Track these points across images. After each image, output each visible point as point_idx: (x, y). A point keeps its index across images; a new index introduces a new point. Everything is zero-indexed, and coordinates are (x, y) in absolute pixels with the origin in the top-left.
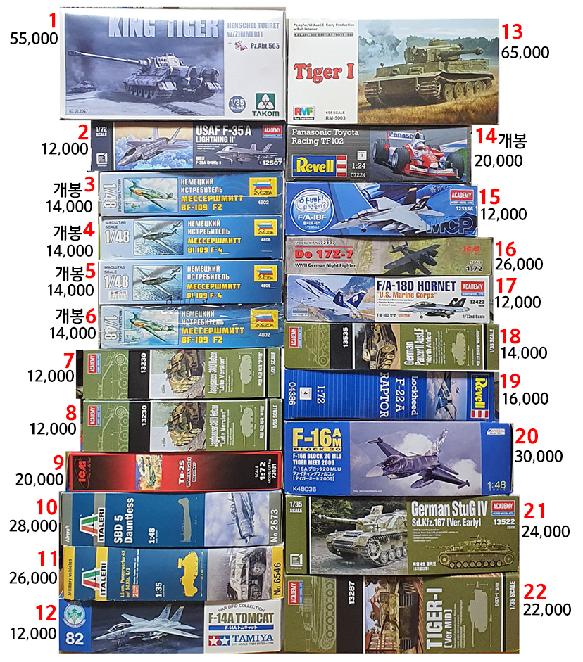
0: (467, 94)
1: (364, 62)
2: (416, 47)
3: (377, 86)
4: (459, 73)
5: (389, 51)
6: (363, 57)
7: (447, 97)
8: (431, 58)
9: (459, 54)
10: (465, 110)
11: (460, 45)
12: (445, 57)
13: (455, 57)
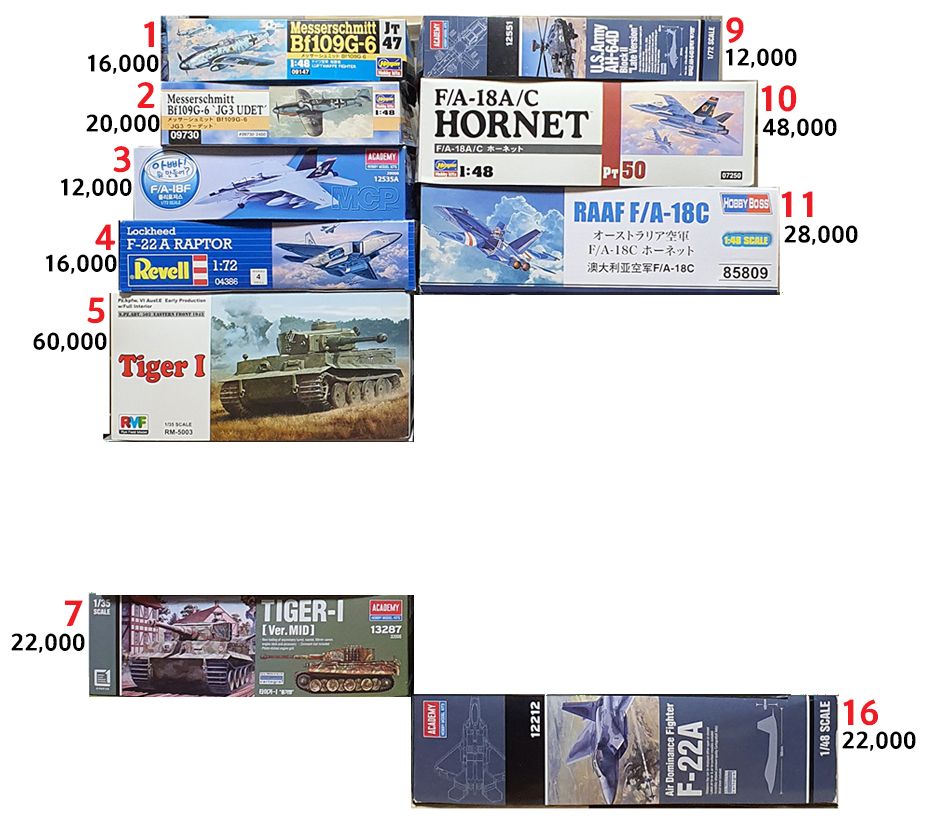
0: (366, 397)
1: (219, 353)
2: (294, 332)
3: (238, 386)
4: (354, 367)
5: (255, 338)
6: (218, 346)
7: (337, 403)
8: (313, 347)
9: (353, 342)
10: (363, 420)
11: (355, 329)
12: (335, 346)
13: (348, 346)
